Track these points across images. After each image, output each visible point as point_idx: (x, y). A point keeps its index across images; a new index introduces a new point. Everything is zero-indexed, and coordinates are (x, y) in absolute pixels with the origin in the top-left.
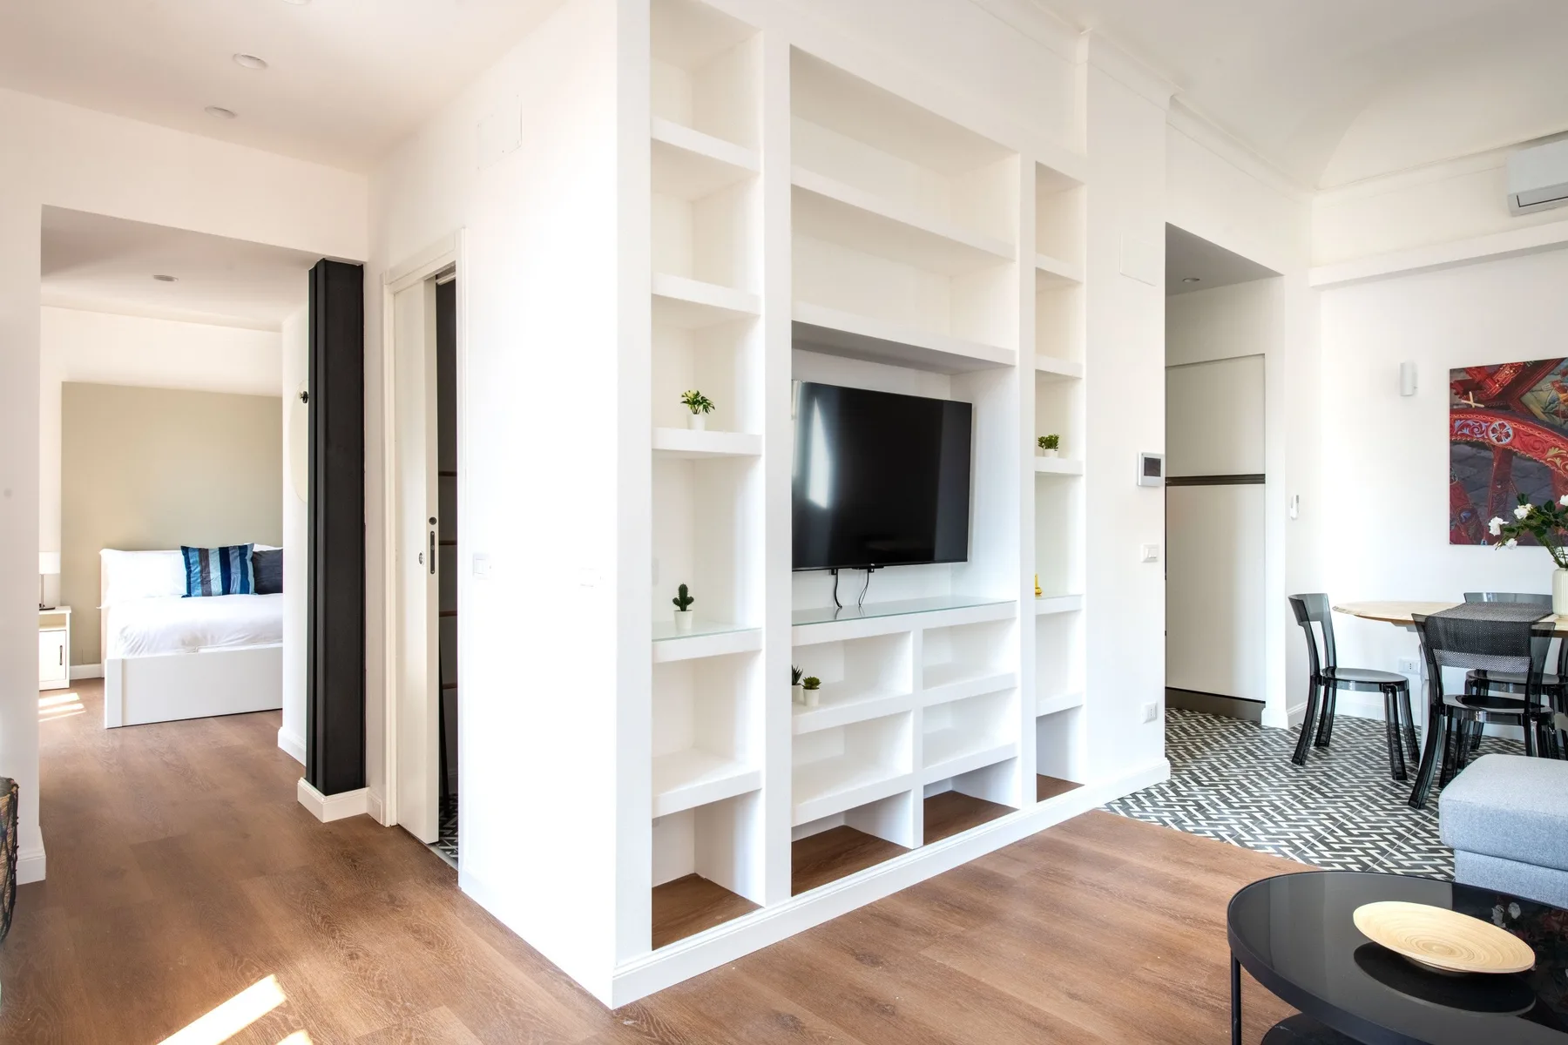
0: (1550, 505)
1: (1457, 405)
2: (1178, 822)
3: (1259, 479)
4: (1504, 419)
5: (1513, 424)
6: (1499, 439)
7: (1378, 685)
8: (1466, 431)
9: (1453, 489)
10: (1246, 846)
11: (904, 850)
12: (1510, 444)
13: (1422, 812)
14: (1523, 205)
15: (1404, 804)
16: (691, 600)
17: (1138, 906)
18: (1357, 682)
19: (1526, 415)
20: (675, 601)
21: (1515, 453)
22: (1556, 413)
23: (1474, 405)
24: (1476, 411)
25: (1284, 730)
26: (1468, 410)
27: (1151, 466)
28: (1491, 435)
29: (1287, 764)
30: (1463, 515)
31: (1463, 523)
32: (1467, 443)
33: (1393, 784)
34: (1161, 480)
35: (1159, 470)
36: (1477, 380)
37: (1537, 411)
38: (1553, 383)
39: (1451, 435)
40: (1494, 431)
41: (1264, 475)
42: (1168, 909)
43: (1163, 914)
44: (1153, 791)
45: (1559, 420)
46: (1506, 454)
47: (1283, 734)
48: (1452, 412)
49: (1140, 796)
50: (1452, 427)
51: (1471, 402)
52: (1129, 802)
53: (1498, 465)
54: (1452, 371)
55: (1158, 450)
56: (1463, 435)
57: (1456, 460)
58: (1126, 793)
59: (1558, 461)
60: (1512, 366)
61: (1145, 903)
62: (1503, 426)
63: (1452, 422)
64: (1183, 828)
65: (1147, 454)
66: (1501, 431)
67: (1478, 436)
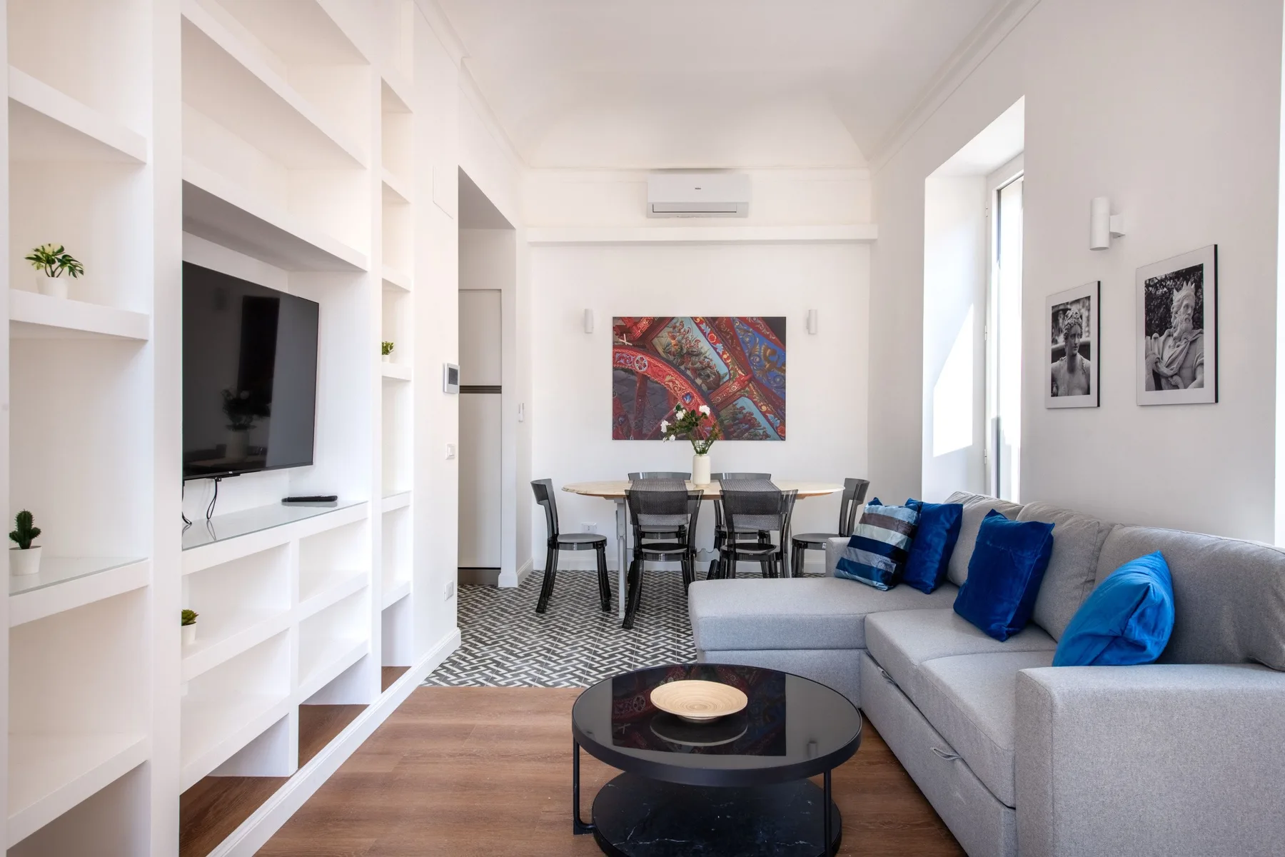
0: (693, 413)
1: (617, 342)
2: (491, 680)
3: (497, 389)
4: (643, 354)
5: (648, 358)
6: (640, 368)
7: (592, 544)
8: (622, 361)
9: (614, 401)
10: (548, 686)
11: (281, 781)
12: (646, 372)
13: (632, 631)
14: (657, 212)
15: (619, 627)
16: (36, 533)
17: (507, 761)
18: (578, 543)
19: (653, 352)
20: (13, 536)
21: (649, 378)
22: (670, 353)
23: (626, 343)
24: (627, 347)
25: (516, 589)
26: (623, 346)
27: (453, 375)
28: (636, 365)
29: (533, 615)
30: (620, 419)
31: (620, 425)
32: (623, 369)
33: (604, 615)
34: (457, 388)
35: (457, 379)
36: (628, 326)
37: (660, 350)
38: (669, 333)
39: (614, 363)
40: (637, 362)
41: (501, 386)
42: (529, 755)
43: (529, 760)
44: (455, 659)
45: (671, 358)
46: (644, 378)
47: (515, 591)
48: (614, 347)
49: (447, 665)
50: (614, 358)
51: (625, 341)
52: (442, 672)
53: (640, 385)
54: (614, 318)
55: (454, 362)
56: (620, 363)
57: (616, 381)
58: (436, 667)
59: (671, 384)
60: (647, 319)
61: (510, 756)
62: (642, 359)
63: (614, 354)
64: (496, 683)
65: (452, 365)
66: (641, 362)
67: (629, 365)
